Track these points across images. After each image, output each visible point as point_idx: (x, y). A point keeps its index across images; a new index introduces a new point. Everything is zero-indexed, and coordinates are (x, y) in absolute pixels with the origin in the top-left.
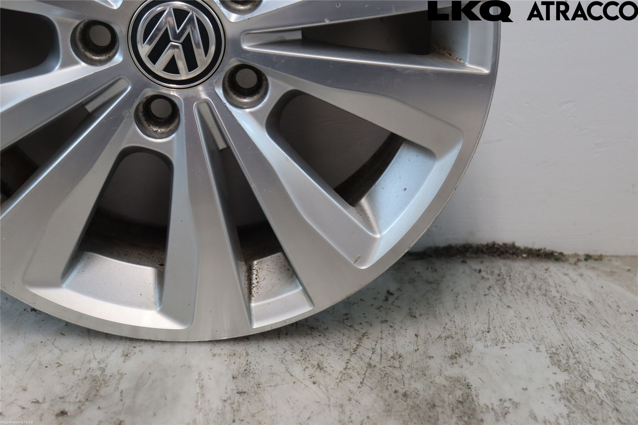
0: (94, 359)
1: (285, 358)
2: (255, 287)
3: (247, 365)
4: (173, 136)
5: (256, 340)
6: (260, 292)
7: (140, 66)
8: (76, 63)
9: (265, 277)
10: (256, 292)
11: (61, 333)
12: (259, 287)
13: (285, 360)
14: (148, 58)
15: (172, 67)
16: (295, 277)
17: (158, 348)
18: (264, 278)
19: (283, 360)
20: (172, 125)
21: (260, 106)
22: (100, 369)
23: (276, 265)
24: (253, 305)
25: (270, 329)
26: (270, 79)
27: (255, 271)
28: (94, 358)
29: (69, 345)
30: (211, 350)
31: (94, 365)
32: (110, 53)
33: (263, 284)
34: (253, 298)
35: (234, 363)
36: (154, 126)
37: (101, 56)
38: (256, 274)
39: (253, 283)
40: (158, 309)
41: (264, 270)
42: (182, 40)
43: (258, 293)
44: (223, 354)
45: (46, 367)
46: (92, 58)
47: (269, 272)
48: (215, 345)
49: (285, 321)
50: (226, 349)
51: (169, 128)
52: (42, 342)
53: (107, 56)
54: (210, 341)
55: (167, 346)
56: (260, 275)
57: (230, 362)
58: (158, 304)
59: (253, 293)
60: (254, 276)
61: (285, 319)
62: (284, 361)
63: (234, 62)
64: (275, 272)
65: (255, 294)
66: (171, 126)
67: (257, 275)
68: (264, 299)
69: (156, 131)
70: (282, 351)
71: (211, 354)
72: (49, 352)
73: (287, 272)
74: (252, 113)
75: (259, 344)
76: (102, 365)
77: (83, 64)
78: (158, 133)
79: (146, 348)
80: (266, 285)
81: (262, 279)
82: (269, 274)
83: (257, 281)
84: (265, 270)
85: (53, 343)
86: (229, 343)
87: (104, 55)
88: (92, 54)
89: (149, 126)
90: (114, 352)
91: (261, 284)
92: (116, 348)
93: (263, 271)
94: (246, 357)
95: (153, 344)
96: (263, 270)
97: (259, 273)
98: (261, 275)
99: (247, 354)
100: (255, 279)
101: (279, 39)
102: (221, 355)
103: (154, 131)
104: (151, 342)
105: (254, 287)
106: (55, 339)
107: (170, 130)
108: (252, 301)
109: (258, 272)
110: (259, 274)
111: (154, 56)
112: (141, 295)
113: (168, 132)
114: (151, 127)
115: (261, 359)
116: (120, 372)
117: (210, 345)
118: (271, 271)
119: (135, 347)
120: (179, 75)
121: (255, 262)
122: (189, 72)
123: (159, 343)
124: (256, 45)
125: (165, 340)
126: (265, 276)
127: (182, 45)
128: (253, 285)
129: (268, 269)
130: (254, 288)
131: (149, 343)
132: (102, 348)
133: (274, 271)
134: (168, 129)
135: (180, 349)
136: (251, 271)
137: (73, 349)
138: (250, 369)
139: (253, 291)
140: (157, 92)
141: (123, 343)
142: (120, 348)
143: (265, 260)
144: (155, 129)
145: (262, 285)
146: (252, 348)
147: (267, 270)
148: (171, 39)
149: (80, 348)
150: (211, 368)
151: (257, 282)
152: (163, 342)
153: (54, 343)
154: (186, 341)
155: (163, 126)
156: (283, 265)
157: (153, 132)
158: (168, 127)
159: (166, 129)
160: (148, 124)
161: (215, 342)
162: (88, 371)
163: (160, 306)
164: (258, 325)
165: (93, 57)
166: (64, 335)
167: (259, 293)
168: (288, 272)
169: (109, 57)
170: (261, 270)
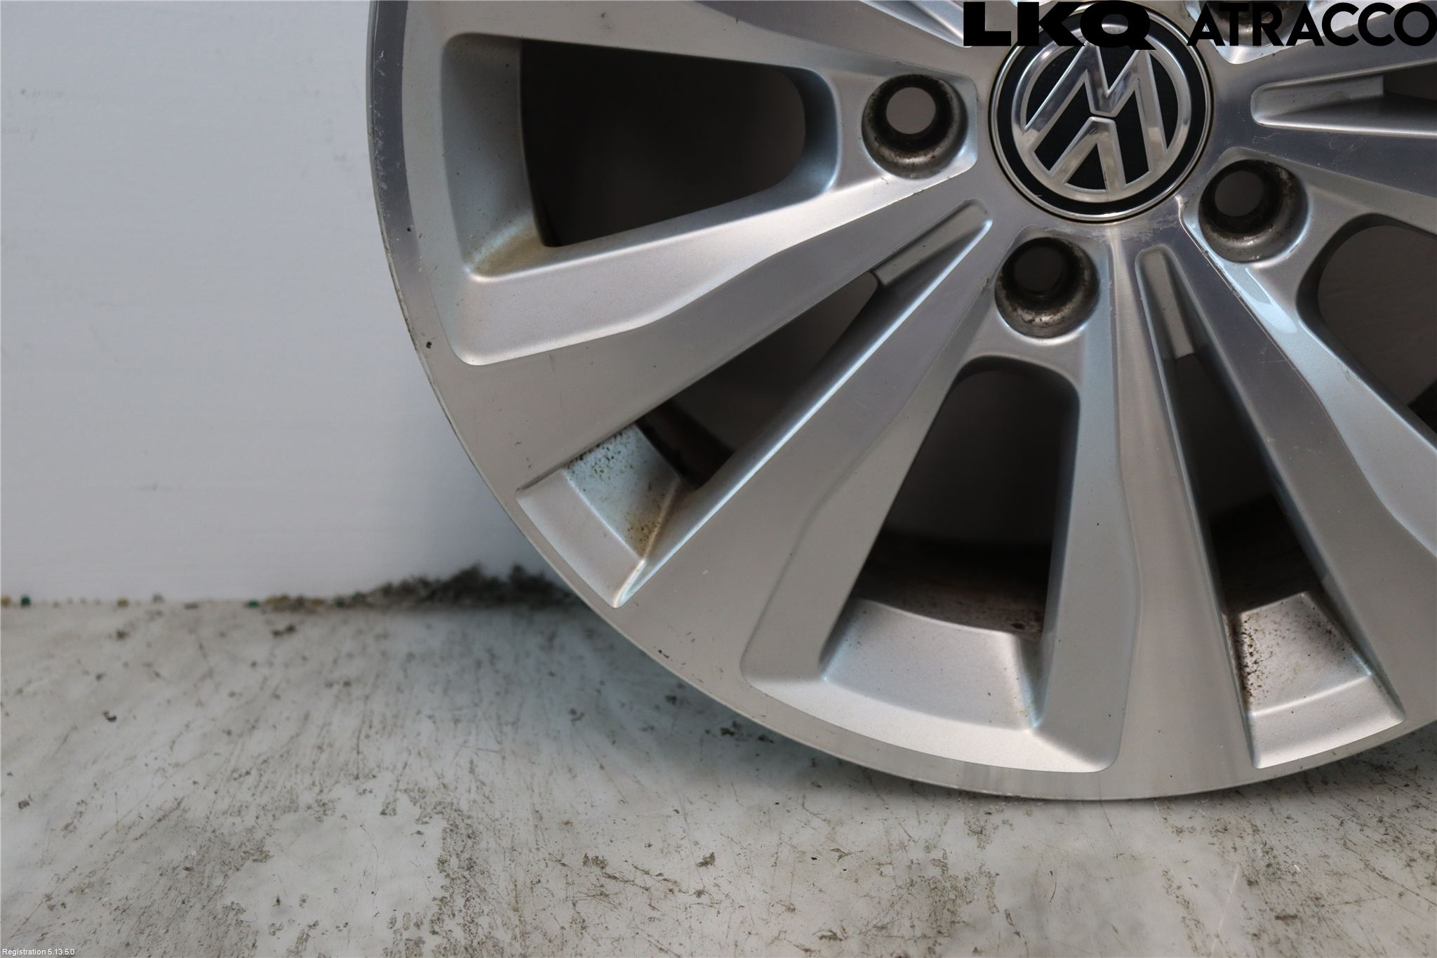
0: (909, 840)
1: (1348, 837)
2: (1253, 674)
3: (1267, 852)
4: (1082, 328)
5: (1259, 795)
6: (1265, 684)
7: (1015, 176)
8: (872, 174)
9: (1271, 650)
10: (1255, 685)
11: (813, 784)
12: (1263, 673)
13: (1350, 841)
14: (1034, 155)
15: (1089, 174)
16: (1349, 649)
17: (1040, 815)
18: (1272, 653)
19: (1345, 841)
20: (1067, 307)
21: (1285, 255)
22: (935, 862)
23: (1296, 621)
24: (1255, 714)
25: (1297, 770)
26: (1311, 191)
27: (1245, 636)
28: (909, 838)
29: (840, 810)
30: (1165, 819)
31: (916, 853)
32: (935, 149)
33: (1269, 665)
34: (1252, 699)
35: (1235, 849)
36: (1025, 311)
37: (915, 157)
38: (1249, 643)
39: (1245, 664)
40: (1035, 725)
41: (1267, 633)
42: (1116, 111)
43: (1260, 686)
44: (1199, 829)
45: (814, 859)
46: (895, 161)
47: (1281, 639)
48: (1168, 808)
49: (1333, 752)
50: (1198, 817)
51: (1059, 314)
52: (777, 803)
53: (930, 156)
54: (1155, 799)
55: (1059, 811)
56: (1258, 646)
57: (1223, 848)
58: (1032, 713)
59: (1250, 687)
60: (1246, 648)
61: (1333, 747)
62: (1349, 844)
63: (1233, 155)
64: (1295, 638)
65: (1255, 689)
66: (1063, 308)
67: (1251, 646)
68: (1279, 700)
69: (1031, 321)
70: (1336, 823)
71: (1171, 830)
72: (803, 824)
73: (1327, 639)
74: (1265, 273)
75: (1270, 805)
76: (936, 854)
77: (889, 177)
78: (1035, 326)
79: (1015, 815)
80: (1277, 669)
81: (1266, 655)
82: (1280, 642)
83: (1254, 659)
84: (1270, 634)
85: (803, 806)
86: (1199, 803)
87: (922, 153)
88: (896, 152)
89: (1015, 310)
90: (948, 824)
91: (1266, 667)
92: (948, 816)
93: (1265, 637)
94: (1254, 835)
95: (1025, 807)
96: (1264, 633)
97: (1257, 642)
98: (1261, 645)
99: (1256, 830)
100: (1248, 655)
101: (1335, 99)
102: (1195, 830)
103: (1026, 322)
104: (1021, 803)
105: (1249, 674)
106: (804, 797)
107: (1063, 318)
108: (1252, 707)
109: (1252, 639)
110: (1256, 644)
111: (1049, 152)
112: (989, 694)
113: (1059, 324)
114: (1020, 312)
115: (1292, 840)
116: (983, 870)
117: (1157, 807)
118: (1284, 635)
119: (990, 814)
120: (1104, 191)
121: (1244, 616)
122: (1127, 183)
123: (1040, 804)
124: (1283, 115)
125: (1052, 798)
126: (1271, 647)
127: (1116, 123)
128: (1248, 670)
129: (1276, 631)
130: (1249, 677)
131: (1016, 803)
132: (917, 816)
133: (1293, 636)
134: (1057, 317)
135: (1091, 817)
136: (1238, 637)
137: (852, 818)
138: (1278, 863)
139: (1250, 683)
140: (1048, 232)
141: (960, 804)
142: (957, 818)
143: (1266, 610)
144: (1028, 317)
145: (1269, 668)
146: (1259, 813)
147: (1275, 633)
148: (1092, 109)
149: (868, 816)
150: (1187, 862)
151: (1256, 662)
152: (1046, 801)
153: (806, 806)
154: (1098, 798)
155: (1047, 309)
156: (1313, 622)
157: (1023, 323)
158: (1058, 312)
159: (1052, 316)
160: (1012, 306)
161: (1166, 802)
162: (910, 867)
163: (1037, 719)
164: (1271, 761)
165: (898, 158)
166: (819, 786)
167: (1264, 687)
168: (1330, 639)
169: (934, 157)
170: (1259, 635)
